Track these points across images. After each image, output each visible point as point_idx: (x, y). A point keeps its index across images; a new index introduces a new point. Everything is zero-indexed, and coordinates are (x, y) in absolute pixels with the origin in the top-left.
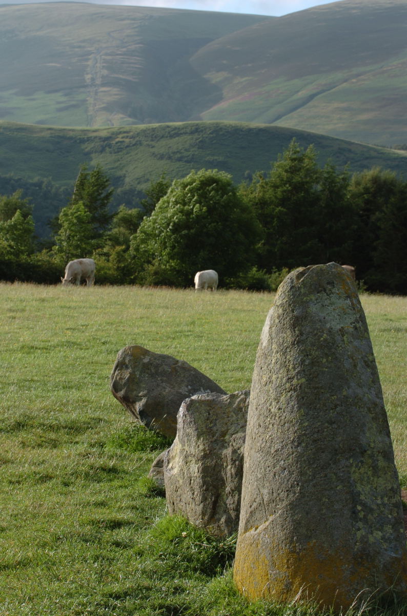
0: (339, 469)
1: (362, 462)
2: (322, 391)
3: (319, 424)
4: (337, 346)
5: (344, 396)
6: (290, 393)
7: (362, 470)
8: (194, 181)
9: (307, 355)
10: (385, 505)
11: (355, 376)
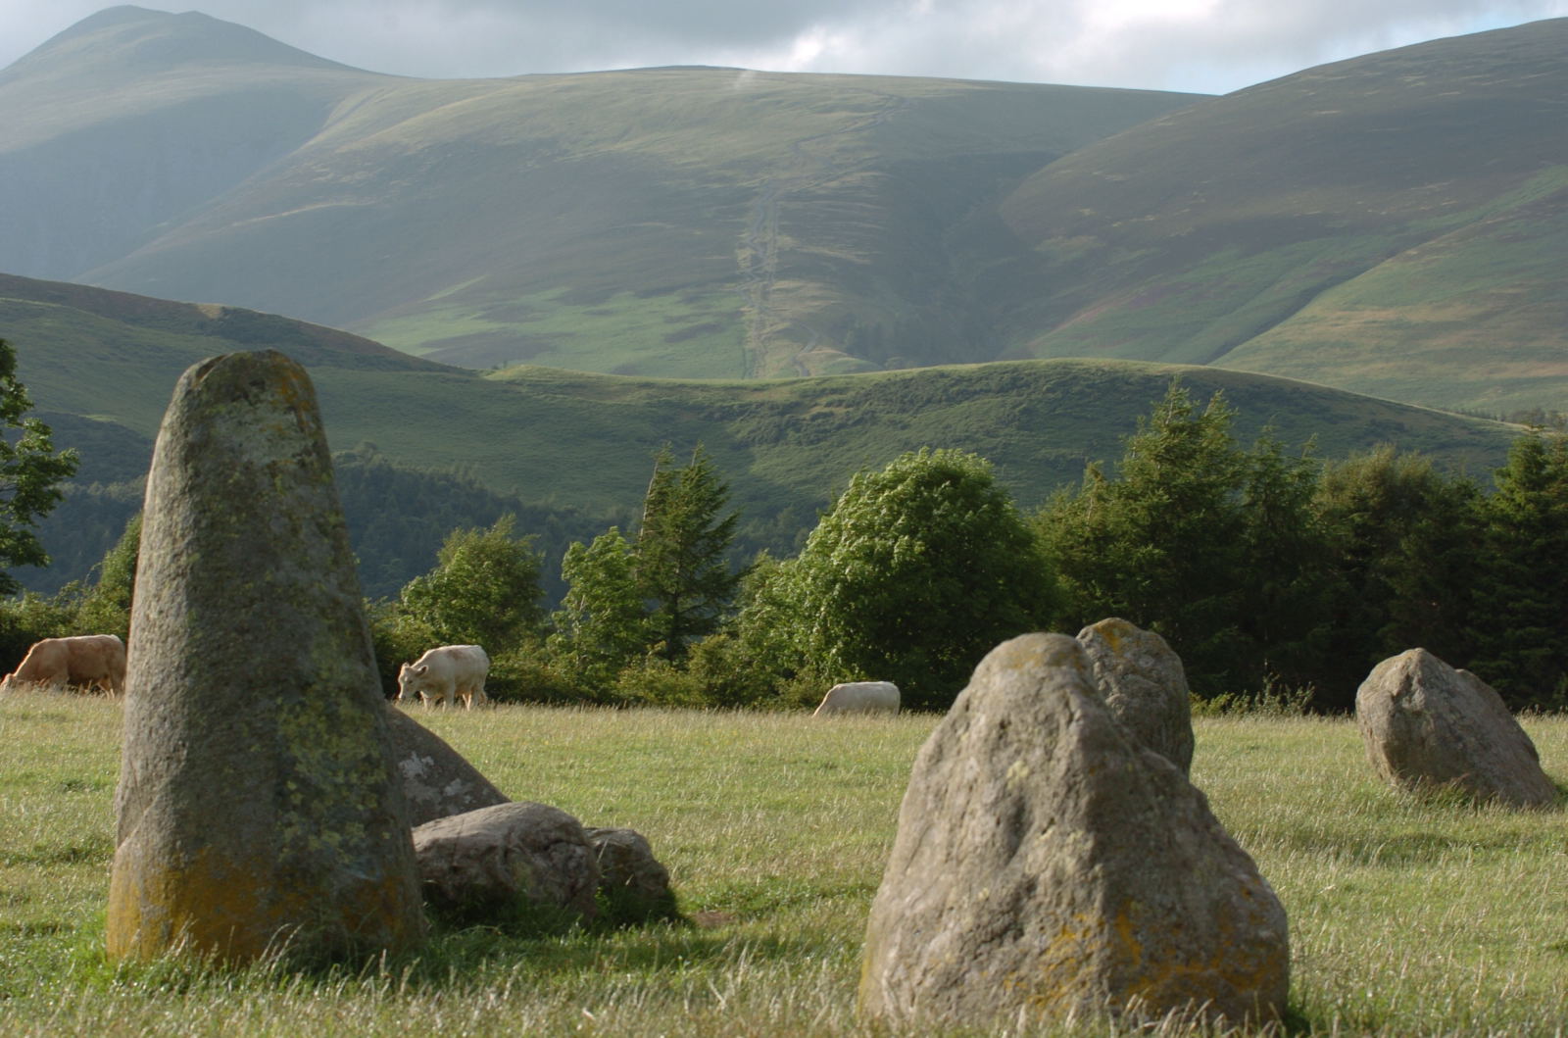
0: (256, 716)
1: (303, 705)
2: (228, 574)
3: (221, 633)
4: (260, 494)
5: (268, 583)
6: (175, 582)
7: (303, 720)
8: (900, 479)
9: (204, 511)
10: (352, 786)
11: (294, 550)
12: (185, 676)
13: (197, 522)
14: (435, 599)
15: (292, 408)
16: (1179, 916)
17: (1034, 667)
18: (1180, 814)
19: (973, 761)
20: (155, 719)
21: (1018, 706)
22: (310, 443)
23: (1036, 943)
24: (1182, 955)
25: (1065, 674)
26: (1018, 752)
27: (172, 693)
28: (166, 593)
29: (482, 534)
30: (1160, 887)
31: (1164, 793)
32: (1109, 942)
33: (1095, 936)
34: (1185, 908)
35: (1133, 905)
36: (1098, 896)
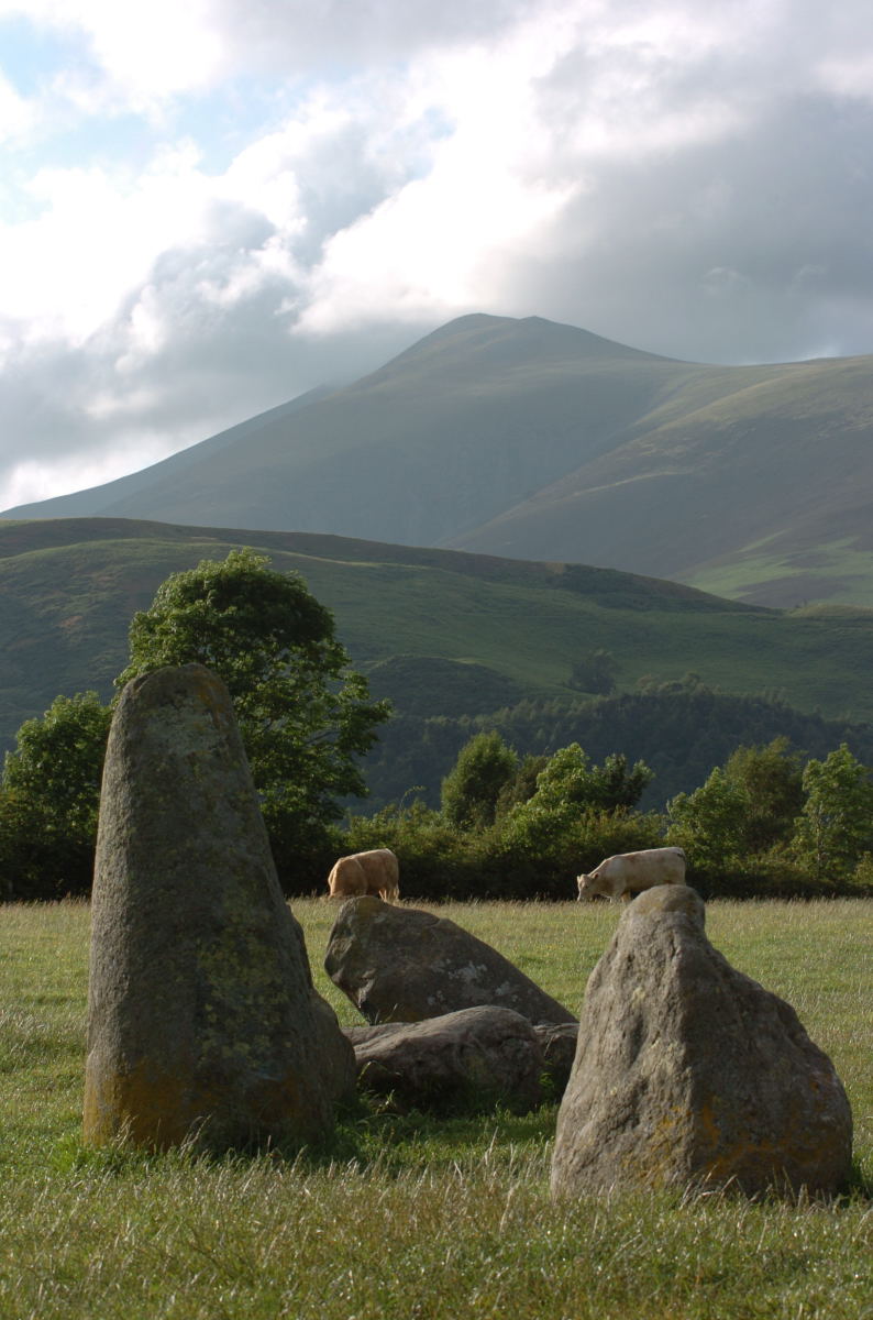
0: (180, 953)
2: (157, 842)
3: (152, 890)
5: (188, 849)
6: (119, 850)
10: (260, 1006)
11: (210, 822)
12: (127, 923)
13: (133, 803)
14: (696, 811)
15: (207, 711)
16: (754, 1106)
17: (655, 913)
18: (761, 1026)
19: (612, 988)
20: (107, 958)
21: (639, 944)
22: (224, 737)
23: (646, 1130)
24: (754, 1137)
25: (674, 918)
26: (639, 980)
27: (118, 937)
28: (113, 858)
29: (760, 749)
30: (739, 1083)
31: (748, 1010)
32: (693, 1129)
33: (684, 1124)
34: (760, 1100)
35: (715, 1098)
36: (688, 1092)
